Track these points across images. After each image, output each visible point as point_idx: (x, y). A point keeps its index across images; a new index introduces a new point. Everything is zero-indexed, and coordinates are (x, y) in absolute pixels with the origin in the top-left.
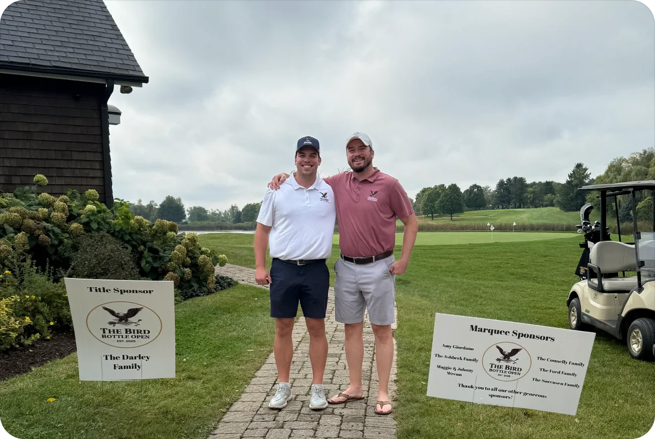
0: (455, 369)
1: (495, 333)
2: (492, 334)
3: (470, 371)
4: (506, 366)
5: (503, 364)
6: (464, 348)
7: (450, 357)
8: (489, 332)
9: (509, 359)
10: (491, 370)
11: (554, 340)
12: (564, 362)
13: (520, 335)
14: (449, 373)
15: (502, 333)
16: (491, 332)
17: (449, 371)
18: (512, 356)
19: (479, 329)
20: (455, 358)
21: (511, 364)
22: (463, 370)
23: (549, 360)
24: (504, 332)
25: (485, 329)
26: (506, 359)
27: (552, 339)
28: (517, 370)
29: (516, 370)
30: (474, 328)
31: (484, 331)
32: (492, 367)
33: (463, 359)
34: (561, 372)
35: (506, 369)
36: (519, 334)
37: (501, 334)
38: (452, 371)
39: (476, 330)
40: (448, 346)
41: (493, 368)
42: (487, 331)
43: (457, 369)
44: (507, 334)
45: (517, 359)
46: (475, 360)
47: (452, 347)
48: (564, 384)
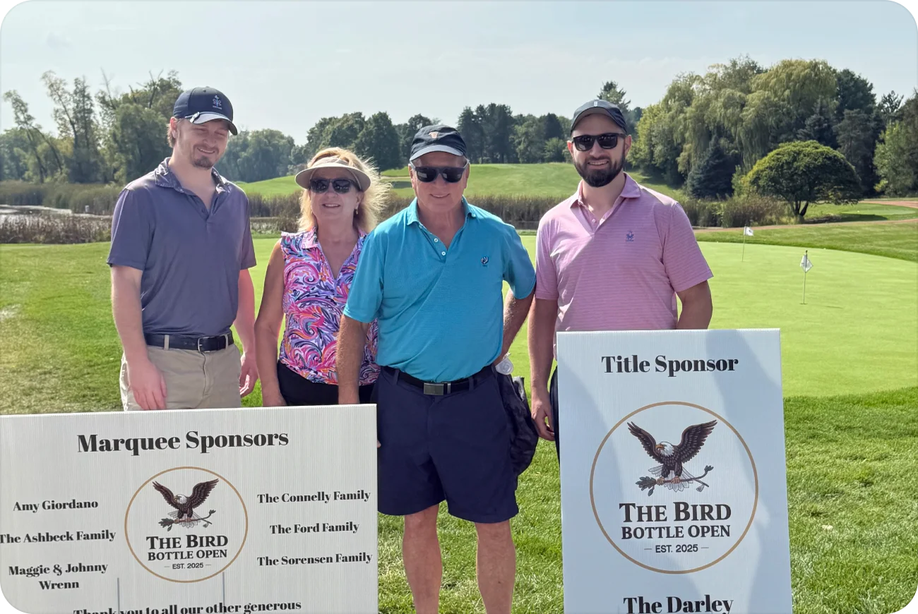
0: (57, 569)
1: (144, 447)
2: (136, 453)
3: (97, 568)
4: (189, 537)
5: (179, 531)
6: (73, 505)
7: (40, 538)
8: (128, 447)
9: (190, 515)
10: (152, 557)
11: (286, 440)
12: (321, 496)
13: (206, 443)
14: (44, 585)
15: (163, 445)
16: (135, 446)
17: (43, 577)
18: (198, 504)
19: (101, 442)
20: (54, 538)
21: (198, 530)
22: (81, 568)
23: (287, 498)
24: (165, 441)
25: (116, 442)
26: (185, 517)
27: (282, 439)
28: (216, 542)
29: (213, 545)
30: (89, 443)
31: (117, 448)
32: (152, 547)
33: (75, 537)
34: (321, 527)
35: (189, 546)
36: (204, 439)
37: (159, 446)
38: (51, 577)
39: (94, 449)
40: (26, 507)
41: (157, 550)
42: (122, 446)
43: (64, 568)
44: (175, 445)
45: (212, 512)
46: (106, 535)
47: (40, 507)
48: (334, 559)
